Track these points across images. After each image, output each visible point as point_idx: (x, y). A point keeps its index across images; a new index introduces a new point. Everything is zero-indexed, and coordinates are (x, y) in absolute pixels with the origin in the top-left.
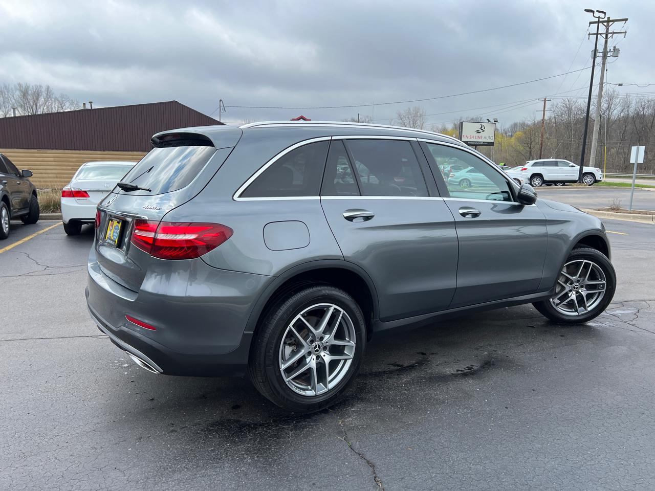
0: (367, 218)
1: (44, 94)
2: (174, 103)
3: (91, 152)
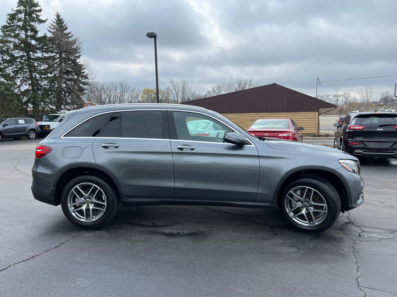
0: (117, 147)
1: (248, 84)
2: (274, 85)
3: (231, 114)
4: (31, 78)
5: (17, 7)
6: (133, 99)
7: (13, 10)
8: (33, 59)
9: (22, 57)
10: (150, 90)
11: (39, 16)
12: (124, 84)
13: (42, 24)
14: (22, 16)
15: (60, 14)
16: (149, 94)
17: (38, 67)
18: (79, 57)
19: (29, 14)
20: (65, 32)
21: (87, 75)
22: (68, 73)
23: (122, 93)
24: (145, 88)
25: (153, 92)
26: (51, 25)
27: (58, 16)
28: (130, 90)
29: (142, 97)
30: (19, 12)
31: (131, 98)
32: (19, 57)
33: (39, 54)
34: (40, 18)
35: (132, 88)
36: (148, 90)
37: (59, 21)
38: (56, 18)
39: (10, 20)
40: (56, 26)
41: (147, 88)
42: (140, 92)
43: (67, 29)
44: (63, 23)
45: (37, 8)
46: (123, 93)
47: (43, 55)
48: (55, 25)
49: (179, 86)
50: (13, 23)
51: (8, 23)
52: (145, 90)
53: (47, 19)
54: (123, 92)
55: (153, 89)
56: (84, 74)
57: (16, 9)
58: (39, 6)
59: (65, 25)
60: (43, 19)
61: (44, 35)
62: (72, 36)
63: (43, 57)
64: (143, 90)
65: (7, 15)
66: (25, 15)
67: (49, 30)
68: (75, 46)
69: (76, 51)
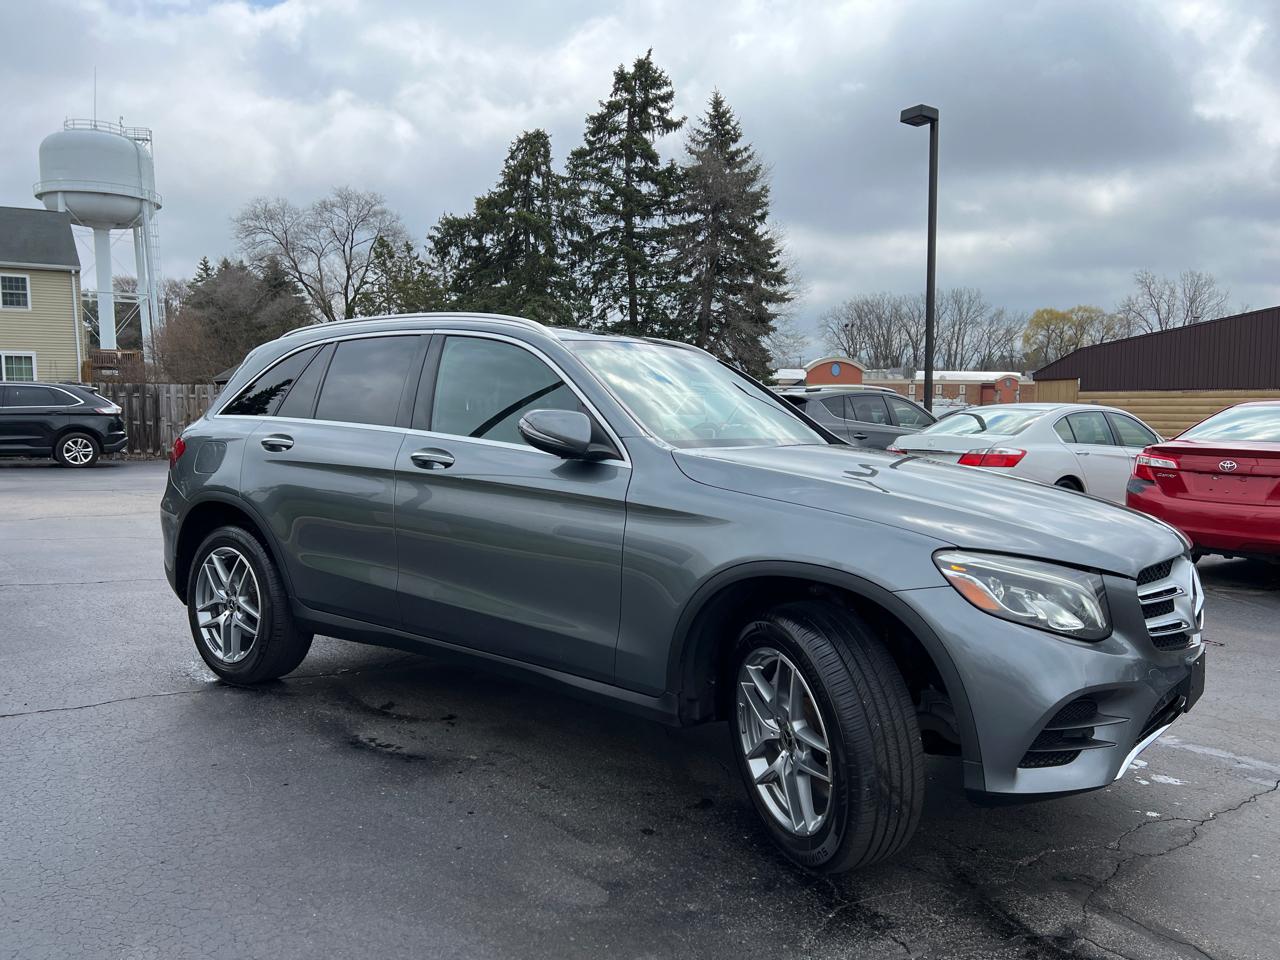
0: (288, 448)
4: (630, 291)
5: (611, 96)
6: (996, 348)
7: (602, 104)
8: (641, 236)
9: (614, 231)
10: (1058, 313)
11: (666, 111)
12: (966, 298)
13: (672, 134)
14: (622, 118)
15: (722, 96)
16: (1052, 327)
17: (653, 256)
18: (762, 218)
19: (639, 110)
20: (733, 148)
21: (784, 271)
22: (731, 269)
23: (957, 328)
24: (1041, 309)
25: (1070, 320)
26: (695, 132)
27: (717, 104)
28: (987, 315)
29: (1027, 339)
30: (615, 108)
31: (988, 343)
32: (606, 233)
33: (657, 222)
34: (668, 118)
35: (993, 310)
36: (1050, 312)
37: (719, 116)
38: (711, 111)
39: (594, 133)
40: (709, 134)
41: (1049, 308)
42: (1021, 320)
43: (740, 139)
44: (728, 122)
45: (664, 90)
46: (960, 329)
47: (665, 221)
48: (707, 130)
49: (1173, 292)
50: (600, 140)
51: (589, 142)
52: (1039, 315)
53: (685, 118)
54: (960, 325)
55: (1070, 308)
56: (776, 270)
57: (606, 100)
58: (666, 85)
59: (734, 128)
60: (675, 120)
61: (669, 165)
62: (749, 157)
63: (667, 227)
64: (1031, 315)
65: (587, 121)
66: (631, 116)
67: (690, 149)
68: (756, 188)
69: (756, 201)
